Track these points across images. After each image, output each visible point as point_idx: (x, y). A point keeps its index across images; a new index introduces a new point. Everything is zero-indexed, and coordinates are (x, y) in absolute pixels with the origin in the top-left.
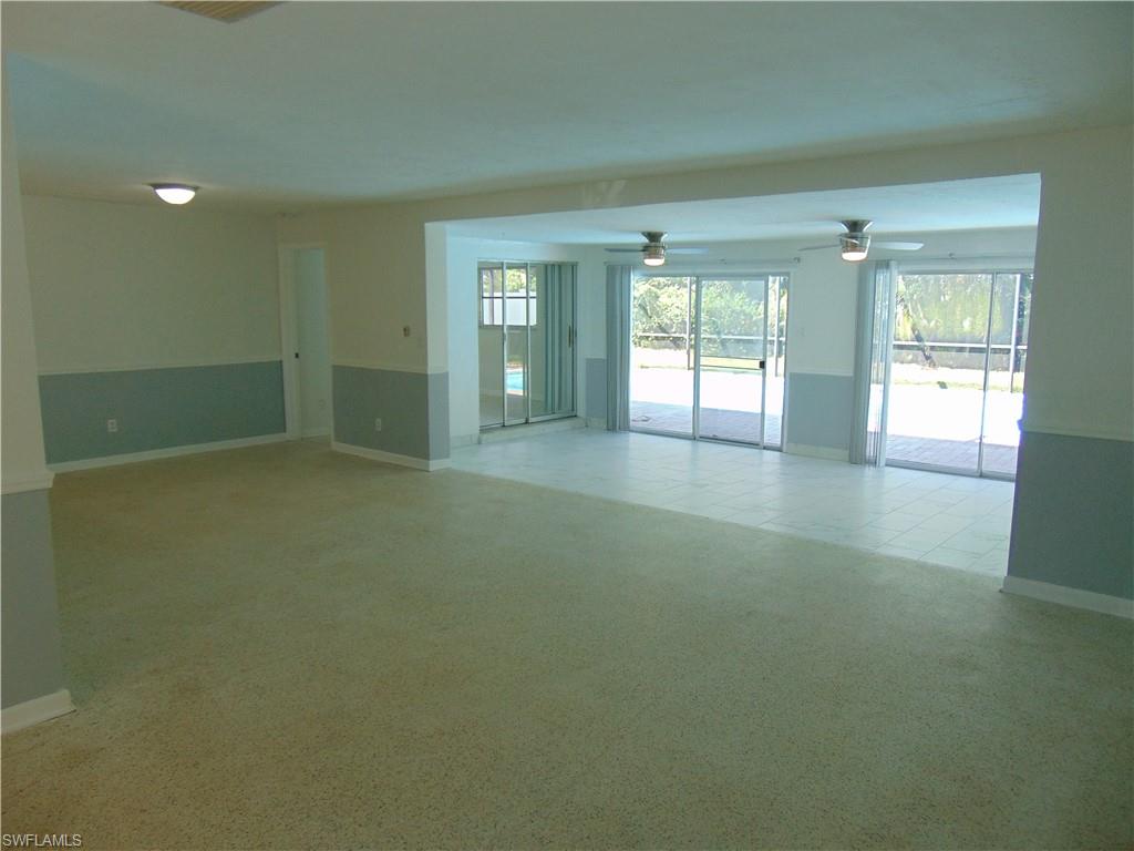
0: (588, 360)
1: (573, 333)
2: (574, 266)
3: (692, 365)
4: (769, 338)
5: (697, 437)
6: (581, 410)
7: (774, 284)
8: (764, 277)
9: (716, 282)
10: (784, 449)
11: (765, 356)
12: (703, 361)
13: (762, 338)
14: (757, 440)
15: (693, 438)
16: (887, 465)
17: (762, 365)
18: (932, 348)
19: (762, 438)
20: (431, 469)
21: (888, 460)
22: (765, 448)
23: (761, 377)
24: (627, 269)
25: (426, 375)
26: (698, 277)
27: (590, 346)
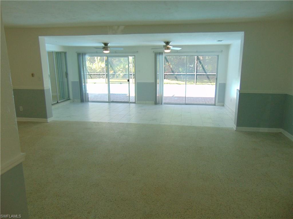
0: (72, 82)
1: (67, 74)
2: (65, 53)
3: (107, 82)
4: (130, 73)
5: (110, 102)
6: (71, 97)
7: (131, 58)
8: (128, 56)
9: (114, 58)
10: (136, 103)
11: (129, 78)
12: (110, 80)
13: (128, 73)
14: (128, 101)
15: (109, 102)
16: (164, 104)
17: (128, 81)
18: (177, 75)
19: (129, 100)
20: (48, 121)
21: (164, 103)
22: (130, 103)
23: (128, 84)
24: (84, 54)
25: (44, 90)
26: (107, 57)
27: (73, 77)
